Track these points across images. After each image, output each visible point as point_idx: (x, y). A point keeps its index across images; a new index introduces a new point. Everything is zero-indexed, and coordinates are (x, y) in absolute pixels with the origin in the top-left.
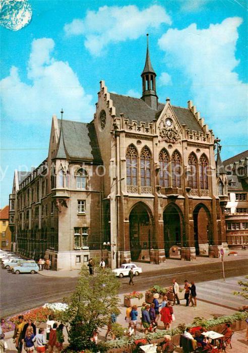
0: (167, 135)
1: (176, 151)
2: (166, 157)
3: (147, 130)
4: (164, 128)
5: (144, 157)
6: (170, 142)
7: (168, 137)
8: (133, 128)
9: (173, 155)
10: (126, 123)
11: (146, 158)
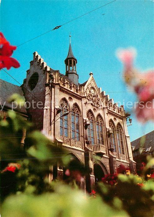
0: (92, 99)
1: (99, 115)
2: (92, 118)
3: (77, 91)
4: (90, 93)
5: (74, 113)
6: (94, 106)
7: (93, 101)
8: (66, 85)
9: (97, 118)
10: (60, 79)
11: (76, 115)
